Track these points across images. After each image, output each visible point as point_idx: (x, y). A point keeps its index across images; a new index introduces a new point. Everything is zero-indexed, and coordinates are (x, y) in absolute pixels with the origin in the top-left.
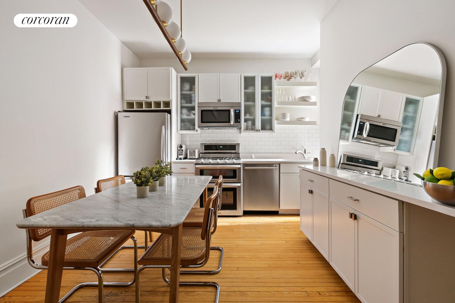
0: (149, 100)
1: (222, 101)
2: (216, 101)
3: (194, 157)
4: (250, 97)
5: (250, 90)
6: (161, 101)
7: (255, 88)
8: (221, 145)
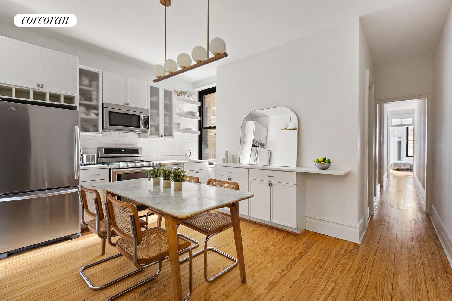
0: (42, 90)
1: (129, 105)
2: (123, 104)
3: (93, 162)
4: (154, 105)
5: (154, 99)
6: (61, 94)
7: (158, 98)
8: (123, 149)
